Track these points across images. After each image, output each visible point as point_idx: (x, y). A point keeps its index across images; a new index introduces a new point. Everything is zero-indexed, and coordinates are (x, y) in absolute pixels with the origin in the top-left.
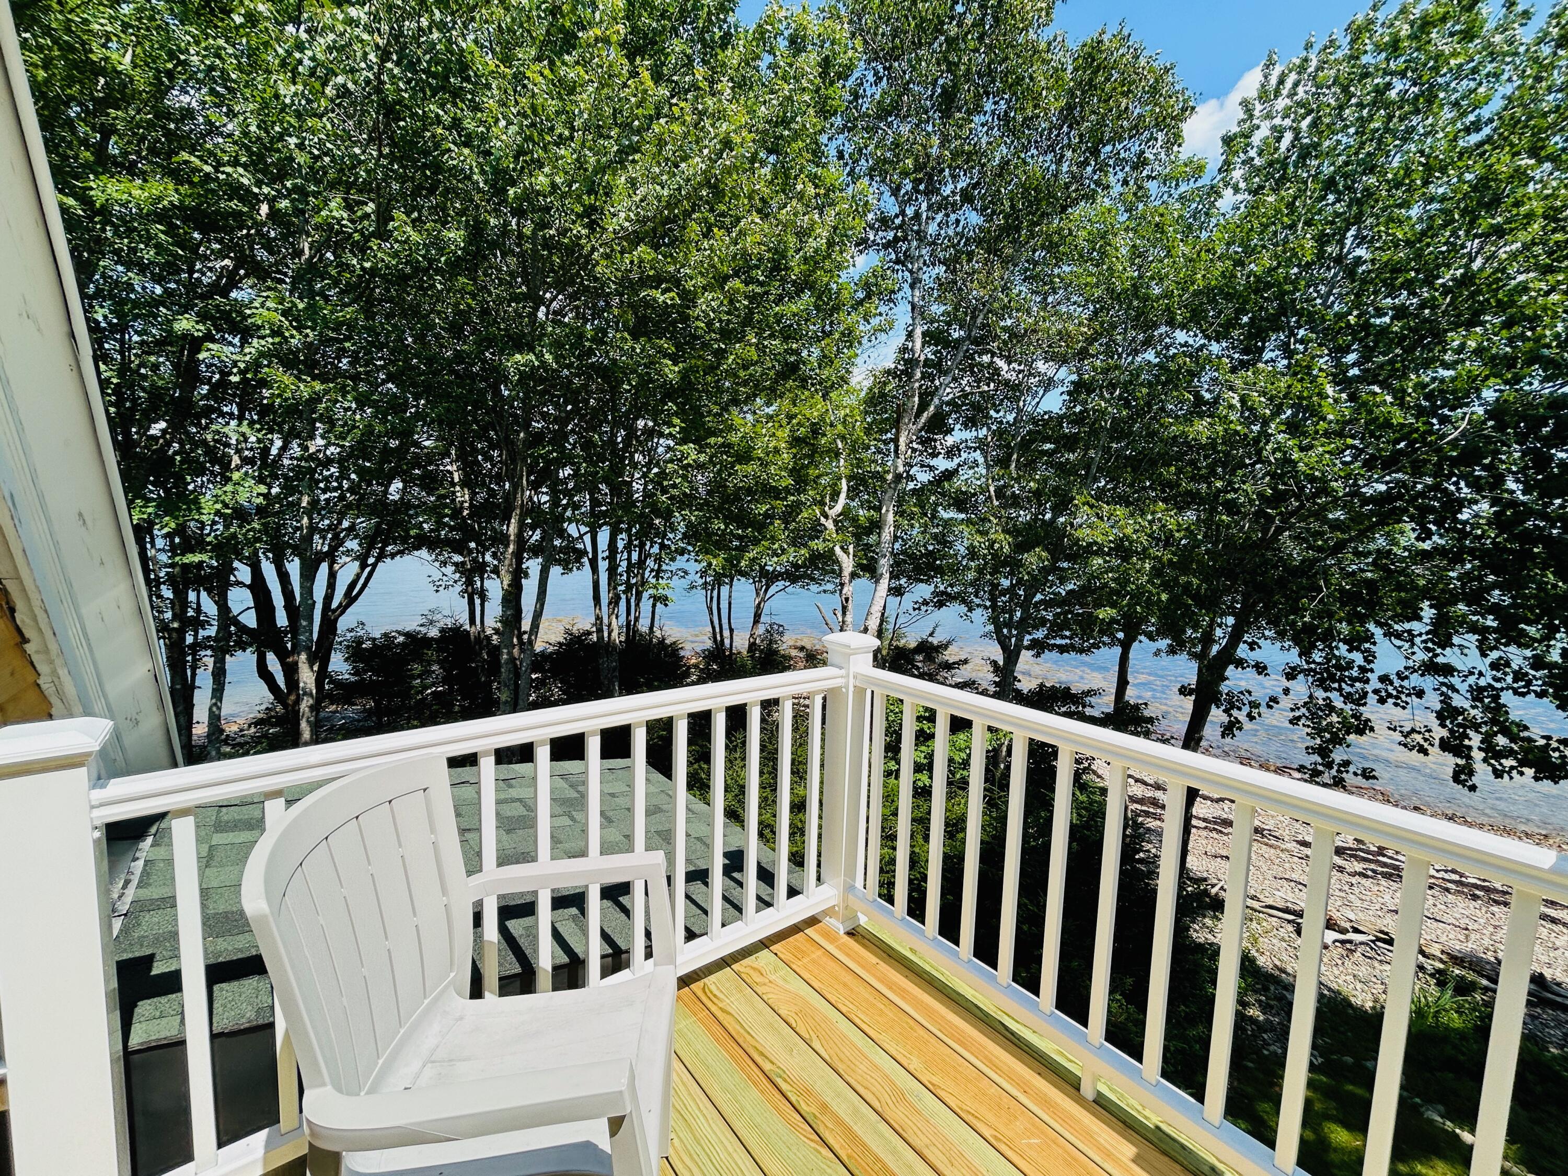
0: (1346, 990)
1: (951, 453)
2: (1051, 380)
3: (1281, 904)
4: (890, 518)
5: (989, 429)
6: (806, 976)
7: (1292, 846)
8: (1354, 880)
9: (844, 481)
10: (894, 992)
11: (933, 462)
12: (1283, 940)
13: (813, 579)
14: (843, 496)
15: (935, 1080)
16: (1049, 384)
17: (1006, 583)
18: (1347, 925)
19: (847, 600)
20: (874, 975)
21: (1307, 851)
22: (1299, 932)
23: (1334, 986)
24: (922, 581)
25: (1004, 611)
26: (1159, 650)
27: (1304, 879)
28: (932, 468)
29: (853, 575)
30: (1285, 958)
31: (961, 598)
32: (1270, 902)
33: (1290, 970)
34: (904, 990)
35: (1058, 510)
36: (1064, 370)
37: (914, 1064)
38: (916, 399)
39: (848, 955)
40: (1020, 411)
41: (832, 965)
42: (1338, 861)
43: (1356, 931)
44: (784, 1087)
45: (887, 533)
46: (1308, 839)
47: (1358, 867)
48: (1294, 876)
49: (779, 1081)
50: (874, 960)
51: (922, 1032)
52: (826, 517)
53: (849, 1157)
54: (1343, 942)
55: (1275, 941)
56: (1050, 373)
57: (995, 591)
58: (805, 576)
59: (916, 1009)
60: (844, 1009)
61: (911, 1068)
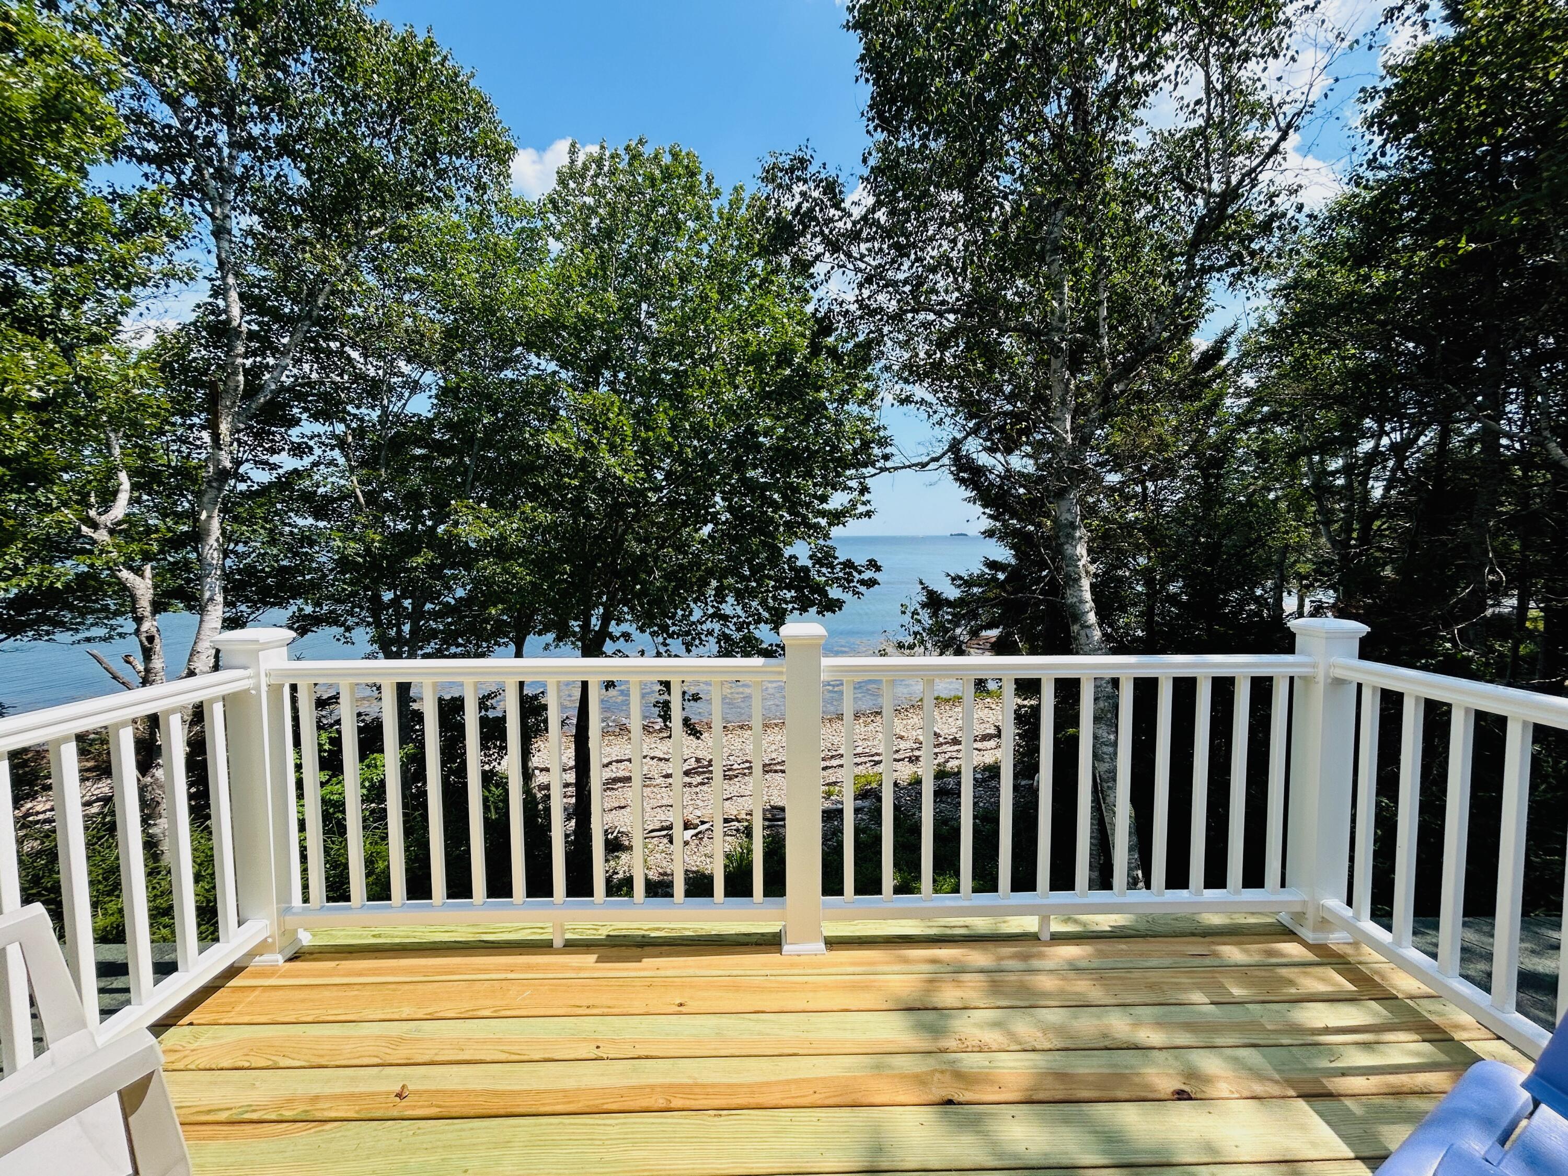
0: (702, 867)
1: (299, 450)
2: (416, 382)
3: (658, 826)
4: (215, 525)
5: (348, 426)
6: (246, 1019)
7: (660, 781)
8: (698, 790)
9: (123, 476)
10: (366, 975)
11: (275, 459)
12: (663, 852)
13: (62, 624)
14: (123, 498)
15: (429, 1010)
16: (415, 387)
17: (388, 596)
18: (697, 821)
19: (151, 639)
20: (339, 975)
21: (670, 780)
22: (671, 842)
23: (694, 869)
24: (273, 605)
25: (390, 625)
26: (547, 645)
27: (670, 802)
28: (274, 467)
29: (158, 607)
30: (665, 864)
31: (332, 620)
32: (651, 828)
33: (669, 871)
34: (377, 969)
35: (440, 518)
36: (429, 373)
37: (406, 1012)
38: (241, 378)
39: (297, 976)
40: (384, 409)
41: (280, 994)
42: (687, 780)
43: (703, 823)
44: (254, 1116)
45: (211, 549)
46: (669, 772)
47: (699, 779)
48: (665, 802)
49: (247, 1116)
50: (332, 964)
51: (406, 987)
52: (95, 526)
53: (357, 1112)
54: (696, 835)
55: (657, 856)
56: (415, 375)
57: (377, 606)
58: (42, 619)
59: (394, 975)
60: (309, 1019)
61: (404, 1016)
